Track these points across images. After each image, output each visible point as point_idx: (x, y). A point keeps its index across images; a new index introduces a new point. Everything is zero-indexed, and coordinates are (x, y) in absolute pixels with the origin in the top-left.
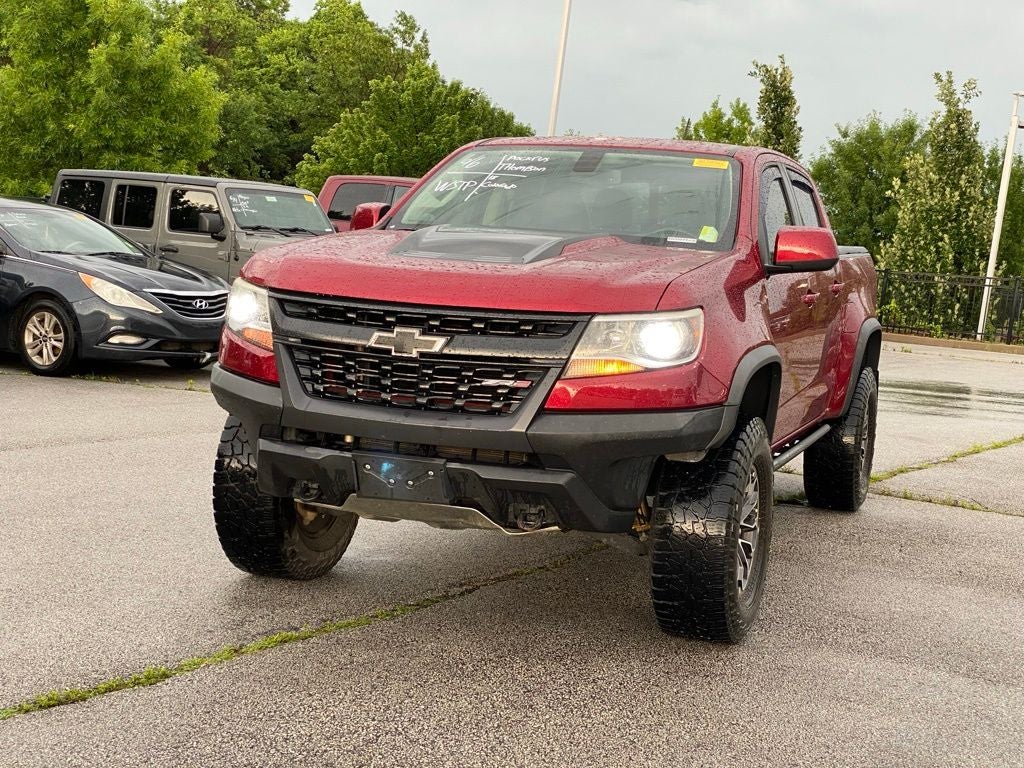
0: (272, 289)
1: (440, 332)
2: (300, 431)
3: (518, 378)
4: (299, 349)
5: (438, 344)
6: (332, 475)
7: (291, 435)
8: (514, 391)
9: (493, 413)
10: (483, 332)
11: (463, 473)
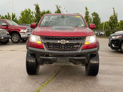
0: (40, 36)
1: (67, 40)
2: (46, 55)
3: (78, 45)
4: (46, 44)
5: (68, 42)
6: (52, 60)
7: (45, 56)
8: (78, 47)
9: (75, 50)
10: (73, 40)
11: (72, 58)
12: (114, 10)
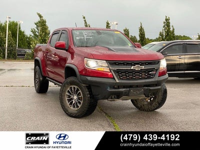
3: (153, 72)
4: (116, 71)
5: (143, 67)
12: (85, 21)
